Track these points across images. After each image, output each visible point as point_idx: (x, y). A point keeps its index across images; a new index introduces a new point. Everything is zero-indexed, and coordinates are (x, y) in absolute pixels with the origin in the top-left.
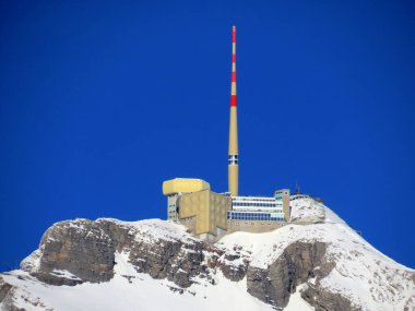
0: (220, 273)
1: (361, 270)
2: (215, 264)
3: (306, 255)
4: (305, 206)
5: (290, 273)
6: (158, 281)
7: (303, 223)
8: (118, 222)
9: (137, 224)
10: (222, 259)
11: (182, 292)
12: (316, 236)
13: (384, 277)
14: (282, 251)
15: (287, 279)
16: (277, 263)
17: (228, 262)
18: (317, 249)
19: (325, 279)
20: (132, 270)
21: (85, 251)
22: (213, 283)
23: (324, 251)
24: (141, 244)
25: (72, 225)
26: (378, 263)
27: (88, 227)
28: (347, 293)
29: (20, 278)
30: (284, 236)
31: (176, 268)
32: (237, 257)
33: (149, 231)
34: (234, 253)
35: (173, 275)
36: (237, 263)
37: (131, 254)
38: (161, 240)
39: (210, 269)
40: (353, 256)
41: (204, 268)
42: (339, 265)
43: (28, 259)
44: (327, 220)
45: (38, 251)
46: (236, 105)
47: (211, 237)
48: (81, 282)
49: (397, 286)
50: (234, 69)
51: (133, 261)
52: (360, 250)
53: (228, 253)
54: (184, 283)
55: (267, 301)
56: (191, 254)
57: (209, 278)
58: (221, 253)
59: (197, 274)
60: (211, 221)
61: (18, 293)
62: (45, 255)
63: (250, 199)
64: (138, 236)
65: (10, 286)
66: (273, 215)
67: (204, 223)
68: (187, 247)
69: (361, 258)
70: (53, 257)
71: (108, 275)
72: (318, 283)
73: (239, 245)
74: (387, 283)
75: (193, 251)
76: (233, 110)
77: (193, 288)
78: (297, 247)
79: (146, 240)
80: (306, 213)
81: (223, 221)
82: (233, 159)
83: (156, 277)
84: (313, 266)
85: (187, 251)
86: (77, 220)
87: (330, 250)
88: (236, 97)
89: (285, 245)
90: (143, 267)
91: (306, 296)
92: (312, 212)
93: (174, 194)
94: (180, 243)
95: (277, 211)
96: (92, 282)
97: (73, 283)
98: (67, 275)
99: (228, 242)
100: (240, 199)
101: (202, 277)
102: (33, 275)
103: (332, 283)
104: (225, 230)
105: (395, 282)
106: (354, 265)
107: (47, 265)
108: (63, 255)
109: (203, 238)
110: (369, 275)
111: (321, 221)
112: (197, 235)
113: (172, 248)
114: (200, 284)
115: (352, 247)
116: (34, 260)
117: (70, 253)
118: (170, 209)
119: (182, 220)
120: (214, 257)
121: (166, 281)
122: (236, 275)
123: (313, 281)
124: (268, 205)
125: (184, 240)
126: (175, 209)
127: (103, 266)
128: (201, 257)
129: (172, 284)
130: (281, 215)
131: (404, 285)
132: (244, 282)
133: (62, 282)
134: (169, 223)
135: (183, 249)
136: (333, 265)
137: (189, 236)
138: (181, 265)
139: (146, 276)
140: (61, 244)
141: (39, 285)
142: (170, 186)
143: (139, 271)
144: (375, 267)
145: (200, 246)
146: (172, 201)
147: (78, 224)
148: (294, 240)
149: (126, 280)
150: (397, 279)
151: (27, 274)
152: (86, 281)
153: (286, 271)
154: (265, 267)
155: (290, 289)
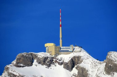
0: (57, 64)
2: (56, 62)
3: (76, 59)
5: (73, 63)
7: (76, 52)
8: (34, 53)
9: (38, 53)
10: (58, 60)
11: (48, 68)
12: (79, 55)
13: (93, 63)
14: (71, 58)
15: (72, 65)
16: (70, 61)
17: (59, 61)
18: (79, 58)
19: (80, 64)
20: (37, 64)
21: (26, 59)
22: (56, 66)
24: (39, 58)
25: (23, 54)
27: (27, 54)
28: (85, 67)
29: (11, 66)
30: (72, 55)
31: (47, 63)
32: (61, 60)
33: (41, 55)
34: (60, 59)
35: (46, 64)
36: (61, 61)
38: (43, 57)
39: (55, 63)
40: (87, 59)
41: (54, 63)
42: (83, 61)
43: (13, 62)
44: (82, 51)
45: (15, 60)
46: (61, 26)
47: (55, 56)
48: (25, 67)
49: (96, 65)
50: (60, 19)
51: (37, 61)
52: (89, 57)
53: (59, 59)
54: (49, 66)
55: (68, 69)
56: (50, 60)
58: (57, 59)
59: (52, 64)
60: (55, 52)
61: (10, 69)
62: (17, 61)
63: (64, 47)
64: (38, 56)
65: (8, 68)
66: (70, 51)
67: (53, 53)
69: (89, 59)
70: (19, 61)
71: (31, 65)
74: (94, 65)
76: (61, 28)
77: (51, 67)
78: (74, 57)
79: (40, 57)
80: (77, 50)
81: (58, 52)
82: (61, 38)
83: (43, 65)
84: (78, 62)
85: (49, 59)
86: (24, 53)
87: (82, 58)
90: (40, 63)
91: (76, 68)
92: (79, 49)
93: (47, 47)
95: (71, 50)
96: (28, 66)
97: (23, 67)
98: (22, 65)
99: (59, 57)
100: (62, 47)
102: (14, 65)
103: (82, 65)
104: (59, 54)
105: (96, 64)
106: (87, 61)
107: (17, 63)
108: (21, 61)
109: (53, 56)
110: (90, 63)
111: (80, 51)
113: (46, 59)
114: (53, 66)
115: (87, 57)
116: (14, 62)
117: (22, 60)
119: (49, 52)
121: (45, 66)
122: (61, 64)
123: (78, 65)
125: (49, 57)
126: (47, 50)
127: (30, 63)
128: (53, 60)
129: (46, 66)
130: (71, 51)
131: (98, 65)
132: (63, 66)
133: (20, 66)
134: (46, 53)
135: (49, 58)
137: (50, 56)
138: (48, 62)
139: (40, 65)
140: (20, 58)
141: (15, 67)
142: (46, 45)
143: (39, 64)
144: (92, 61)
145: (53, 58)
147: (24, 54)
149: (35, 66)
150: (97, 64)
151: (13, 65)
153: (72, 63)
154: (67, 62)
155: (73, 67)
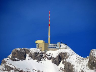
1: (74, 58)
2: (45, 57)
3: (63, 55)
4: (63, 46)
5: (60, 58)
6: (34, 60)
7: (63, 49)
8: (27, 49)
9: (30, 49)
10: (47, 56)
11: (39, 62)
12: (65, 51)
13: (78, 59)
15: (59, 60)
16: (57, 56)
17: (48, 56)
18: (65, 54)
20: (29, 58)
21: (20, 54)
22: (45, 60)
23: (66, 54)
24: (31, 53)
25: (17, 49)
26: (77, 56)
27: (21, 50)
28: (71, 62)
29: (7, 59)
30: (59, 51)
32: (50, 55)
33: (33, 50)
37: (29, 55)
38: (35, 52)
39: (44, 58)
40: (72, 55)
41: (43, 57)
45: (11, 54)
47: (45, 52)
48: (19, 60)
49: (80, 61)
50: (49, 19)
51: (29, 56)
52: (73, 54)
54: (39, 60)
55: (55, 64)
57: (44, 59)
58: (47, 55)
59: (42, 59)
60: (45, 48)
61: (7, 62)
62: (12, 55)
63: (52, 44)
64: (30, 51)
65: (5, 61)
67: (43, 49)
68: (40, 53)
69: (74, 55)
70: (14, 55)
71: (25, 59)
72: (65, 60)
73: (50, 53)
75: (41, 54)
76: (49, 27)
77: (41, 61)
78: (61, 53)
79: (32, 52)
80: (63, 47)
81: (47, 48)
82: (49, 36)
83: (34, 59)
84: (64, 57)
85: (40, 54)
87: (68, 54)
88: (50, 25)
89: (59, 53)
90: (31, 57)
91: (63, 63)
92: (64, 47)
93: (38, 43)
94: (38, 53)
95: (58, 47)
96: (21, 60)
97: (18, 60)
98: (17, 59)
99: (48, 52)
100: (50, 44)
101: (43, 59)
102: (10, 59)
103: (68, 60)
105: (80, 60)
106: (72, 57)
107: (13, 57)
108: (16, 55)
109: (43, 52)
110: (75, 59)
111: (66, 48)
112: (42, 51)
113: (37, 54)
114: (42, 61)
116: (10, 56)
118: (37, 46)
119: (39, 48)
120: (45, 55)
121: (36, 60)
122: (49, 59)
123: (64, 60)
124: (56, 45)
126: (38, 46)
127: (24, 57)
128: (43, 55)
129: (37, 61)
131: (82, 61)
132: (51, 60)
134: (37, 49)
136: (68, 57)
137: (40, 51)
138: (39, 57)
140: (15, 53)
141: (11, 61)
142: (37, 42)
143: (31, 58)
144: (76, 57)
145: (43, 53)
146: (37, 45)
147: (19, 49)
148: (61, 52)
149: (28, 60)
151: (9, 59)
152: (20, 60)
153: (59, 58)
154: (55, 57)
155: (60, 62)
